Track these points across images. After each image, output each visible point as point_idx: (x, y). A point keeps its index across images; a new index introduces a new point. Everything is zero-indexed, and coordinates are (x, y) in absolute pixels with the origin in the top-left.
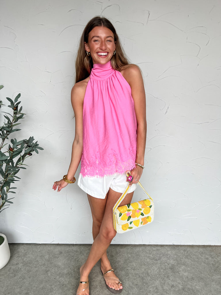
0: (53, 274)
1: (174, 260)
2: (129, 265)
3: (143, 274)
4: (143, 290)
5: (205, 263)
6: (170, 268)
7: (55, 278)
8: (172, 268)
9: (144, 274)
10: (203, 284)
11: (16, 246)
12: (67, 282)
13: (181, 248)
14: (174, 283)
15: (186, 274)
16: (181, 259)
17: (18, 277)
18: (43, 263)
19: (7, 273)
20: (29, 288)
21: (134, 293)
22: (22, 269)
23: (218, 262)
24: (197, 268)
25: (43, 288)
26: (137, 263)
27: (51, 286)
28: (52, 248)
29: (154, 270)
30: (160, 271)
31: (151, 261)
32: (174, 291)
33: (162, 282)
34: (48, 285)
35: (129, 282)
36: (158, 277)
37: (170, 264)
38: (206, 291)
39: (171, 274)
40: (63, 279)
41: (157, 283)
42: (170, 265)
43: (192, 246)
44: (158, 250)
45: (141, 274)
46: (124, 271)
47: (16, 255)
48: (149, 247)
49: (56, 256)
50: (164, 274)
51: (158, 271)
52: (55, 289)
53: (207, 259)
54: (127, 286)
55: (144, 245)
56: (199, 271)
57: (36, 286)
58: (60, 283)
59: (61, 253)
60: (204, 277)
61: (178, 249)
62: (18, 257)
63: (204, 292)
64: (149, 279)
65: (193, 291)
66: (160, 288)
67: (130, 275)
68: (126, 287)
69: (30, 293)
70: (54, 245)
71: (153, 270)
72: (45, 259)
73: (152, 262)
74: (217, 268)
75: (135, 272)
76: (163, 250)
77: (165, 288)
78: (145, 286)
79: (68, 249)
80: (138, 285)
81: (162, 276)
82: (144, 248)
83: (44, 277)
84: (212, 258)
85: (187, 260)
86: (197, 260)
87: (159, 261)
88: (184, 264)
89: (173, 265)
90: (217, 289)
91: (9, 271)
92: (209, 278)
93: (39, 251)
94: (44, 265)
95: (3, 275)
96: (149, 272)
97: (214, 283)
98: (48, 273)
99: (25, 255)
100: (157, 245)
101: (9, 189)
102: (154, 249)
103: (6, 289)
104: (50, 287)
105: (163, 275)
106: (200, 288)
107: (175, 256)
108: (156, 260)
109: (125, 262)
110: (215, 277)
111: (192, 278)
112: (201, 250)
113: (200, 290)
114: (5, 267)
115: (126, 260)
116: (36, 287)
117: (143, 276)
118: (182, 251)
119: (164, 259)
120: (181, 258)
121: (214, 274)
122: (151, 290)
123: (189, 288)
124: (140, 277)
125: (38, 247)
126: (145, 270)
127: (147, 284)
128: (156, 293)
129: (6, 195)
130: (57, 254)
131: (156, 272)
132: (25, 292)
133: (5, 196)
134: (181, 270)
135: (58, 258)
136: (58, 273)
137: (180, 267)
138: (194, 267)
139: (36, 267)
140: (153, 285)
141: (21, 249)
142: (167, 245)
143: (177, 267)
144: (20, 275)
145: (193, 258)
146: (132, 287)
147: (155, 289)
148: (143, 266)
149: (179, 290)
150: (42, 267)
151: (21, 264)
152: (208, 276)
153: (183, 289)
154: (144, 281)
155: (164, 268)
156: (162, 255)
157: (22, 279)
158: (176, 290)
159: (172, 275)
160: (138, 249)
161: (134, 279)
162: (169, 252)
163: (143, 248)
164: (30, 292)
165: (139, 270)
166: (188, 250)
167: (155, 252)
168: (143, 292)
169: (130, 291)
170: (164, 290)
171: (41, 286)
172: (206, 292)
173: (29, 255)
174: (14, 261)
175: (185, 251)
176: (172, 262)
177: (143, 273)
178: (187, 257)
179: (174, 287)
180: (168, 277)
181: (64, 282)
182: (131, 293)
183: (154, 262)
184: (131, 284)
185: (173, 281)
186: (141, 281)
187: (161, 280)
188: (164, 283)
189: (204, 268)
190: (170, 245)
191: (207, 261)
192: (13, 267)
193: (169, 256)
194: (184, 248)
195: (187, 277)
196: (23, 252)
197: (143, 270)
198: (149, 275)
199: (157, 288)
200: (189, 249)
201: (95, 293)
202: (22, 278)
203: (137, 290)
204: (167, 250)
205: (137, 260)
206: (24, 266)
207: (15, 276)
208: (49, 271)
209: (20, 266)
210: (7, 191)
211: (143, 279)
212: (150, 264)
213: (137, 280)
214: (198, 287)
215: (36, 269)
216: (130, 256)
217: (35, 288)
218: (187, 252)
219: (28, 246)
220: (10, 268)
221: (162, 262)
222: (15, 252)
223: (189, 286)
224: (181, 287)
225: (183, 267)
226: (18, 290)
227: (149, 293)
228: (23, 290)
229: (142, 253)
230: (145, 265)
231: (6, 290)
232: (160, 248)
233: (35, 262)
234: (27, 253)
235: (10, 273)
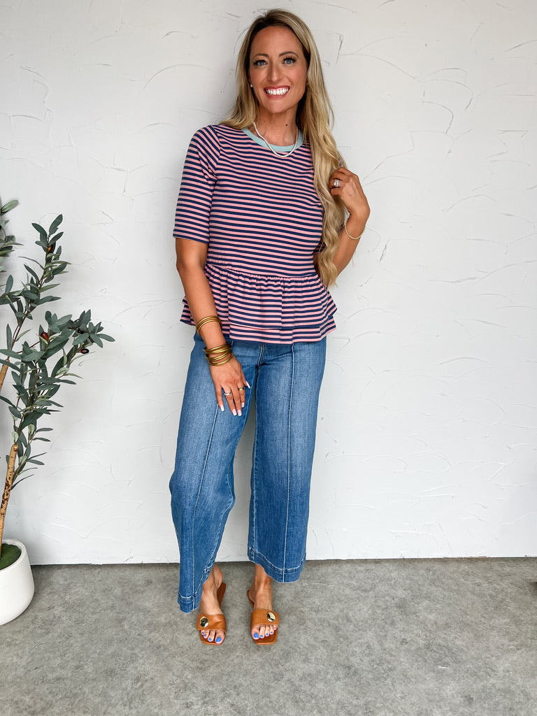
0: (135, 625)
1: (404, 590)
2: (304, 603)
3: (338, 620)
4: (339, 651)
5: (473, 593)
6: (396, 606)
7: (139, 635)
8: (402, 606)
9: (340, 620)
10: (471, 635)
11: (44, 572)
12: (168, 641)
13: (420, 565)
14: (408, 637)
15: (432, 617)
16: (421, 588)
17: (56, 635)
18: (110, 603)
19: (28, 627)
20: (81, 657)
21: (319, 657)
22: (64, 618)
23: (502, 591)
24: (457, 604)
25: (113, 655)
26: (323, 598)
27: (133, 649)
28: (128, 572)
29: (362, 611)
30: (374, 613)
31: (353, 593)
32: (408, 650)
33: (381, 634)
34: (125, 649)
35: (306, 636)
36: (370, 625)
37: (396, 597)
38: (478, 649)
39: (400, 617)
40: (157, 634)
41: (369, 636)
42: (396, 600)
43: (444, 561)
44: (367, 570)
45: (333, 619)
46: (295, 615)
47: (48, 590)
48: (349, 565)
49: (137, 588)
50: (383, 617)
51: (370, 612)
52: (140, 656)
53: (479, 585)
54: (304, 644)
55: (337, 561)
56: (460, 609)
57: (98, 651)
58: (152, 642)
59: (149, 582)
60: (472, 622)
61: (414, 568)
62: (51, 593)
63: (473, 653)
64: (350, 630)
65: (450, 650)
66: (377, 647)
67: (309, 624)
68: (301, 646)
69: (85, 667)
70: (133, 568)
71: (359, 610)
72: (114, 596)
73: (356, 596)
74: (501, 602)
75: (319, 616)
76: (380, 571)
77: (386, 646)
78: (341, 643)
79: (164, 575)
80: (327, 641)
81: (379, 622)
82: (337, 568)
83: (114, 633)
84: (489, 583)
85: (433, 588)
86: (456, 588)
87: (371, 592)
88: (427, 597)
89: (403, 601)
90: (503, 645)
91: (33, 623)
92: (484, 623)
93: (99, 580)
94: (113, 607)
95: (20, 632)
96: (351, 614)
97: (494, 633)
98: (123, 623)
99: (67, 588)
100: (365, 561)
101: (36, 431)
102: (359, 568)
103: (30, 659)
104: (131, 652)
105: (383, 620)
106: (464, 644)
107: (408, 582)
108: (365, 591)
109: (295, 598)
110: (497, 621)
111: (446, 624)
112: (464, 567)
113: (465, 649)
114: (23, 616)
115: (297, 593)
116: (99, 654)
117: (337, 622)
118: (422, 572)
119: (382, 588)
120: (420, 585)
121: (495, 616)
122: (356, 652)
123: (440, 645)
124: (330, 625)
125: (97, 571)
126: (342, 611)
127: (347, 638)
128: (368, 656)
129: (28, 446)
130: (140, 585)
131: (367, 614)
132: (73, 664)
133: (25, 449)
134: (421, 608)
135: (143, 592)
136: (146, 623)
137: (418, 603)
138: (450, 601)
139: (93, 613)
140: (360, 641)
141: (58, 578)
142: (388, 560)
143: (412, 603)
144: (59, 631)
145: (447, 585)
146: (313, 646)
147: (364, 648)
148: (336, 604)
149: (418, 649)
150: (109, 611)
151: (60, 609)
152: (482, 619)
153: (428, 647)
154: (340, 633)
155: (384, 607)
156: (377, 581)
157: (64, 639)
158: (413, 648)
159: (401, 620)
160: (323, 570)
161: (319, 630)
162: (394, 574)
163: (335, 567)
164: (86, 664)
165: (327, 611)
166: (434, 569)
167: (361, 575)
168: (339, 655)
169: (309, 655)
170: (385, 649)
171: (110, 651)
172: (478, 652)
173: (77, 590)
174: (44, 602)
175: (428, 570)
176: (401, 593)
177: (336, 618)
178: (433, 583)
179: (407, 643)
180: (393, 623)
181: (160, 641)
182: (313, 658)
183: (361, 596)
184: (312, 641)
185: (403, 631)
186: (334, 633)
187: (379, 630)
188: (385, 636)
189: (473, 604)
190: (395, 560)
191: (478, 588)
192: (41, 615)
193: (393, 581)
194: (425, 565)
195: (436, 623)
196: (61, 582)
197: (337, 611)
198: (351, 621)
199: (368, 647)
200: (437, 566)
201: (233, 660)
202: (64, 636)
203: (324, 651)
204: (388, 569)
205: (322, 592)
206: (66, 611)
207: (47, 633)
208: (124, 619)
209: (58, 611)
210: (31, 436)
211: (337, 629)
212: (352, 599)
213: (324, 633)
214: (460, 643)
215: (95, 617)
216: (306, 584)
217: (96, 655)
218: (434, 574)
219: (72, 571)
220: (36, 617)
221: (378, 593)
222: (44, 584)
223: (440, 641)
224: (422, 642)
225: (425, 603)
226: (58, 661)
227: (351, 656)
228: (68, 662)
229: (333, 578)
230: (340, 601)
231: (30, 662)
232: (374, 567)
233: (91, 603)
234: (71, 586)
235: (35, 628)
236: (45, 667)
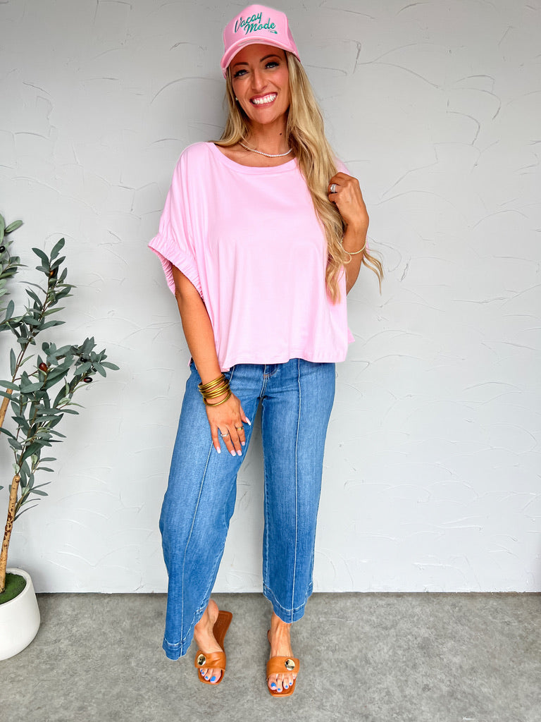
0: (143, 662)
1: (427, 628)
2: (321, 641)
3: (355, 661)
4: (356, 696)
5: (502, 633)
6: (418, 647)
7: (146, 673)
8: (425, 647)
9: (358, 661)
10: (498, 681)
11: (52, 600)
12: (177, 681)
13: (445, 600)
14: (430, 682)
15: (457, 660)
16: (446, 626)
17: (60, 671)
18: (118, 637)
19: (33, 663)
20: (85, 697)
21: (334, 704)
22: (70, 653)
23: (534, 630)
24: (485, 647)
25: (118, 696)
26: (341, 636)
27: (139, 689)
28: (138, 603)
29: (382, 652)
30: (395, 653)
31: (373, 631)
32: (431, 698)
33: (401, 678)
34: (131, 689)
35: (322, 679)
36: (390, 668)
37: (419, 636)
38: (506, 698)
39: (423, 659)
40: (165, 673)
41: (389, 681)
42: (419, 639)
43: (472, 596)
44: (389, 604)
45: (352, 660)
46: (311, 654)
47: (54, 621)
48: (369, 599)
49: (147, 621)
50: (404, 659)
51: (390, 653)
52: (147, 697)
53: (508, 624)
54: (319, 688)
55: (357, 594)
56: (488, 652)
57: (103, 691)
58: (160, 682)
59: (159, 614)
60: (500, 666)
61: (439, 603)
62: (58, 624)
63: (500, 702)
64: (368, 673)
65: (475, 698)
66: (397, 693)
67: (325, 665)
68: (315, 691)
69: (89, 708)
70: (143, 597)
71: (379, 651)
72: (122, 629)
73: (376, 634)
74: (532, 644)
75: (336, 656)
76: (402, 606)
77: (407, 693)
78: (359, 688)
80: (343, 685)
81: (400, 664)
82: (357, 601)
83: (120, 671)
84: (520, 621)
85: (460, 627)
86: (483, 627)
87: (393, 630)
88: (453, 637)
89: (426, 640)
90: (532, 693)
91: (38, 658)
92: (513, 668)
93: (108, 611)
94: (120, 642)
95: (24, 666)
96: (369, 656)
97: (524, 679)
98: (130, 660)
99: (75, 620)
100: (387, 595)
101: (38, 461)
102: (380, 602)
103: (33, 698)
104: (137, 692)
105: (404, 662)
106: (491, 691)
107: (432, 619)
108: (386, 628)
109: (311, 636)
110: (527, 665)
111: (473, 669)
112: (493, 603)
113: (492, 697)
114: (28, 650)
115: (314, 629)
116: (104, 694)
117: (354, 664)
118: (447, 607)
119: (404, 625)
120: (445, 623)
121: (525, 660)
122: (374, 698)
123: (464, 693)
124: (347, 667)
125: (106, 601)
126: (360, 651)
127: (365, 683)
128: (387, 704)
129: (31, 476)
130: (150, 617)
131: (387, 656)
132: (77, 704)
133: (28, 479)
134: (445, 650)
135: (152, 626)
136: (154, 660)
137: (442, 644)
138: (477, 643)
139: (100, 648)
140: (379, 686)
141: (65, 608)
142: (411, 594)
143: (436, 644)
144: (64, 667)
145: (474, 623)
146: (329, 691)
147: (383, 694)
148: (355, 643)
149: (442, 696)
150: (116, 646)
151: (67, 642)
152: (511, 663)
153: (452, 694)
154: (358, 676)
155: (405, 647)
156: (399, 617)
157: (68, 676)
158: (435, 696)
159: (423, 663)
160: (341, 603)
161: (335, 672)
162: (417, 610)
163: (354, 600)
164: (90, 706)
165: (345, 651)
166: (460, 604)
167: (383, 610)
168: (355, 701)
169: (324, 700)
170: (405, 697)
171: (116, 690)
172: (506, 701)
173: (85, 621)
174: (50, 635)
175: (454, 606)
176: (424, 632)
177: (354, 659)
178: (459, 621)
179: (429, 689)
180: (415, 667)
181: (168, 681)
182: (328, 704)
183: (382, 634)
184: (327, 685)
185: (426, 675)
186: (351, 676)
187: (399, 674)
188: (406, 681)
189: (501, 646)
190: (418, 594)
191: (506, 628)
192: (47, 649)
193: (416, 617)
194: (450, 600)
195: (461, 667)
196: (69, 613)
197: (355, 651)
198: (370, 664)
199: (388, 693)
200: (463, 602)
201: (243, 705)
202: (68, 673)
203: (341, 696)
204: (411, 604)
205: (340, 629)
206: (72, 645)
207: (52, 669)
208: (132, 655)
209: (64, 644)
210: (34, 466)
211: (355, 672)
212: (372, 637)
213: (340, 675)
214: (486, 690)
215: (102, 651)
216: (324, 619)
217: (100, 696)
218: (460, 610)
219: (81, 600)
220: (41, 651)
221: (399, 631)
222: (51, 614)
223: (465, 688)
224: (445, 689)
225: (450, 644)
226: (62, 700)
227: (369, 703)
228: (72, 702)
229: (352, 612)
230: (358, 639)
231: (33, 701)
232: (395, 601)
233: (98, 636)
234: (79, 616)
235: (40, 663)
236: (48, 707)
